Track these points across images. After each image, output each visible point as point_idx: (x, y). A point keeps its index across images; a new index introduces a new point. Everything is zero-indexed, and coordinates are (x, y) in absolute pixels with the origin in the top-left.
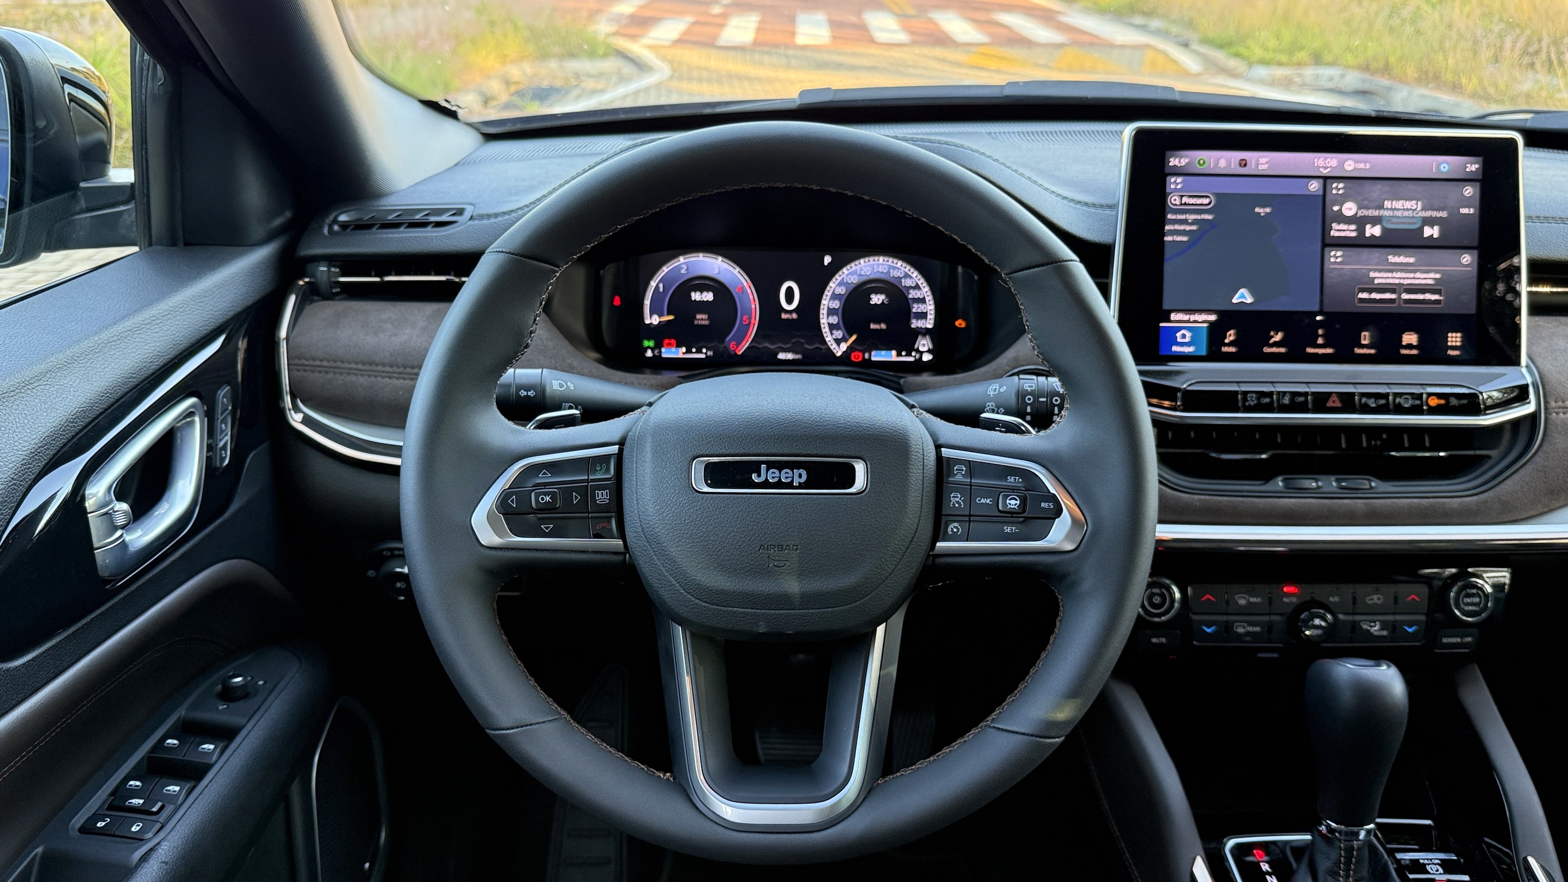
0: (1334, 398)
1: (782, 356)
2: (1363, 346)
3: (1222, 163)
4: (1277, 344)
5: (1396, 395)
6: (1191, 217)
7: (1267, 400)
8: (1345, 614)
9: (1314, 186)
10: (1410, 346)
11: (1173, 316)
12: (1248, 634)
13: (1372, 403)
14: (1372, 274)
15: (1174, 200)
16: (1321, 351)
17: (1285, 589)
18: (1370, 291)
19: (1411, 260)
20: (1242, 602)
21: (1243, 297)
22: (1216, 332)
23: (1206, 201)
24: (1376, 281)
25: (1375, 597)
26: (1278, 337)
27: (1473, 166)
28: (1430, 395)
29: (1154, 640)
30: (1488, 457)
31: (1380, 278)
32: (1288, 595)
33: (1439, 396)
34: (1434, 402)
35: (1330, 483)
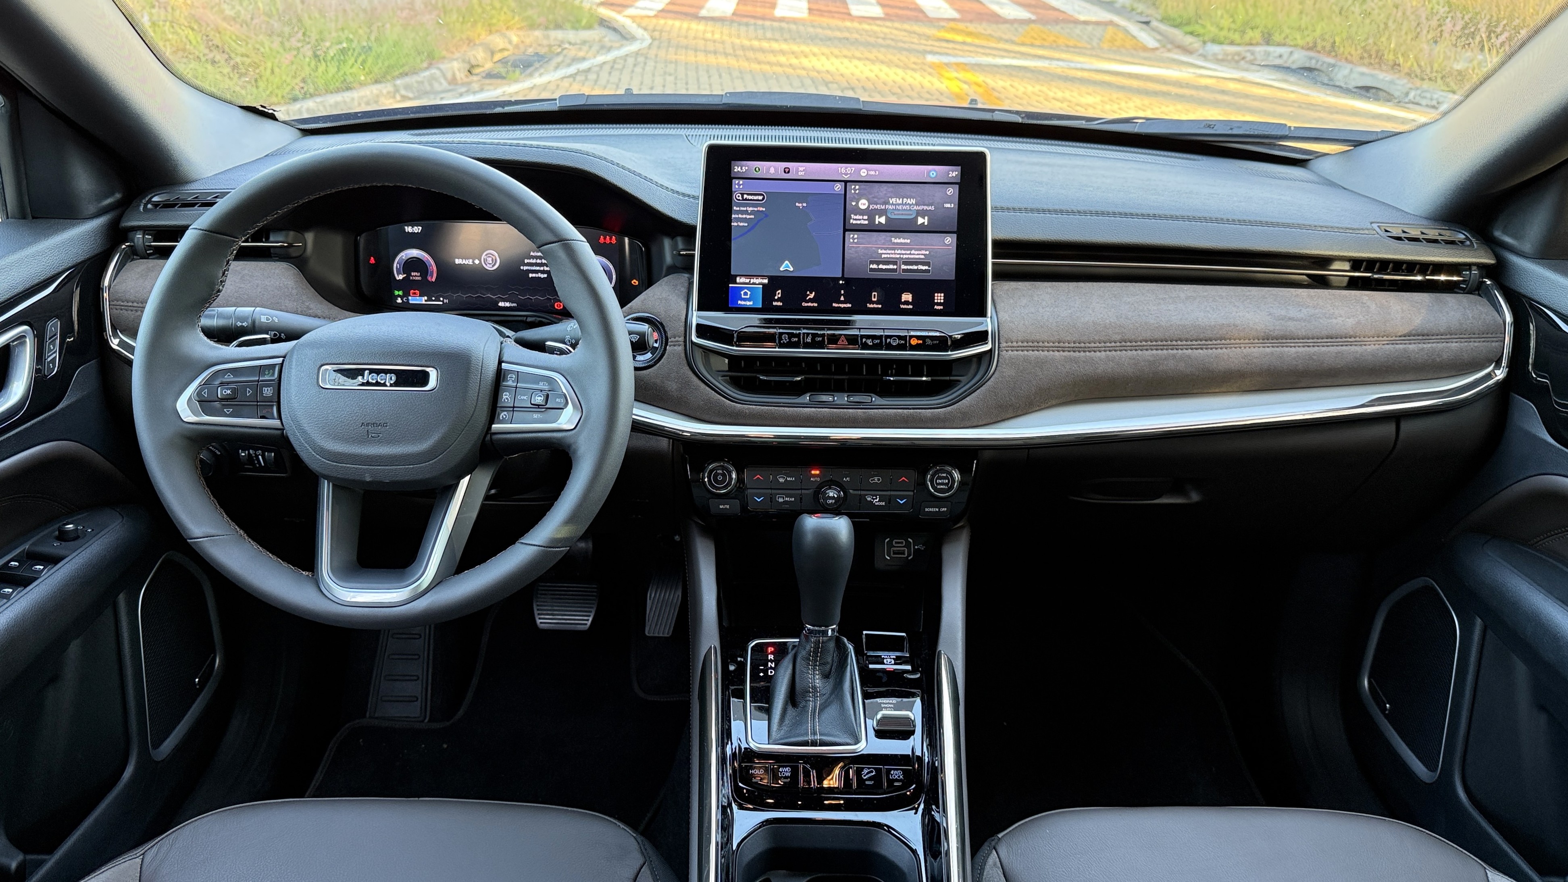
0: (843, 338)
1: (501, 304)
2: (873, 303)
3: (772, 170)
4: (811, 300)
5: (887, 337)
6: (750, 209)
7: (796, 339)
8: (854, 490)
9: (838, 188)
10: (907, 303)
11: (738, 280)
12: (785, 502)
13: (869, 342)
14: (880, 251)
15: (737, 196)
16: (842, 306)
17: (813, 472)
18: (878, 263)
19: (909, 241)
20: (782, 480)
21: (786, 267)
22: (768, 291)
23: (760, 198)
24: (883, 256)
25: (876, 479)
26: (812, 296)
27: (954, 173)
28: (911, 337)
29: (721, 507)
30: (959, 381)
31: (886, 254)
32: (815, 476)
33: (918, 337)
34: (914, 342)
35: (843, 398)
